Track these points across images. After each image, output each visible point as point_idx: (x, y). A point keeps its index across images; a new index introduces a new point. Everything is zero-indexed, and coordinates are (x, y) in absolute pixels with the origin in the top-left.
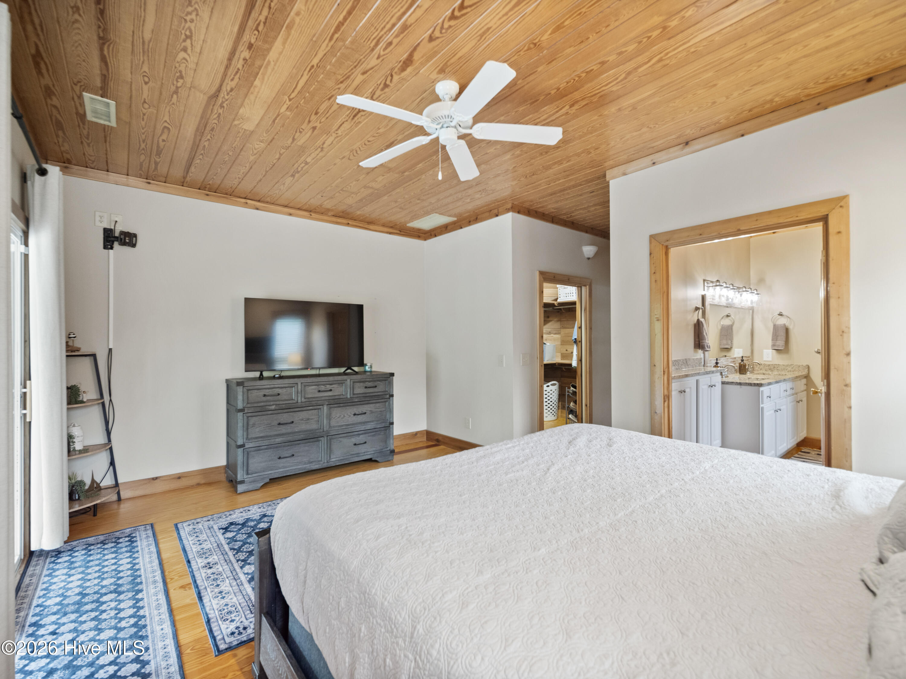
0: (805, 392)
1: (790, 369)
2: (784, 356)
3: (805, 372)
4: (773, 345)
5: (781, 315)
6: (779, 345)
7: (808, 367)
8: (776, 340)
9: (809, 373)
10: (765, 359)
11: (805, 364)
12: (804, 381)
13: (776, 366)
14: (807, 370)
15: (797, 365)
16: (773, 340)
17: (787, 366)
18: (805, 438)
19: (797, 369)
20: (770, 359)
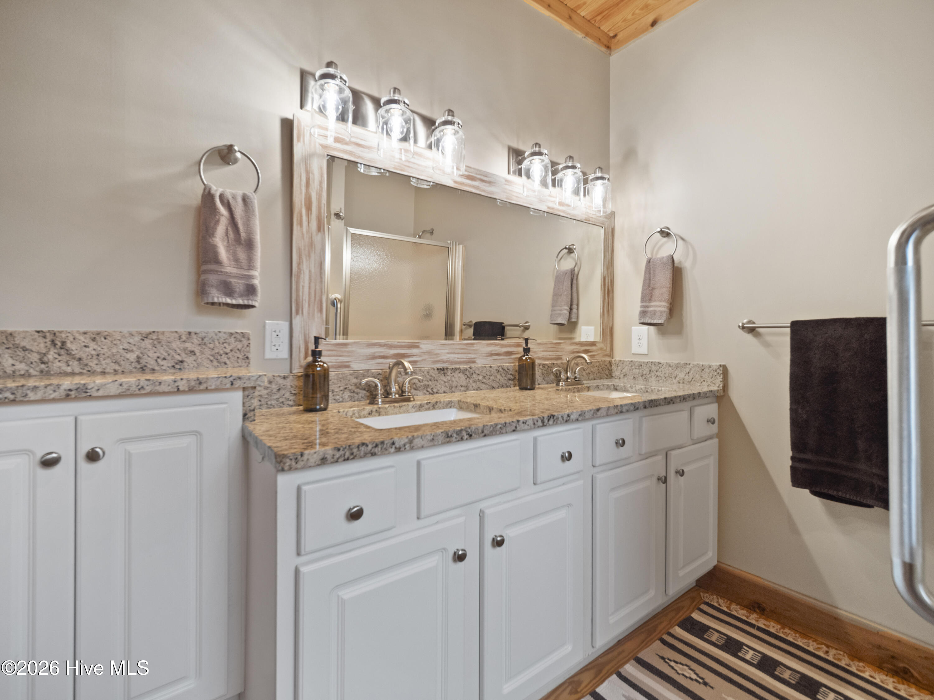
0: (716, 441)
1: (682, 375)
2: (674, 341)
3: (716, 386)
4: (643, 313)
5: (665, 234)
6: (654, 312)
7: (725, 371)
8: (650, 300)
9: (725, 387)
10: (635, 349)
11: (715, 364)
12: (712, 410)
13: (654, 368)
14: (720, 378)
15: (698, 365)
16: (643, 300)
17: (677, 366)
18: (715, 568)
19: (698, 377)
20: (644, 350)
